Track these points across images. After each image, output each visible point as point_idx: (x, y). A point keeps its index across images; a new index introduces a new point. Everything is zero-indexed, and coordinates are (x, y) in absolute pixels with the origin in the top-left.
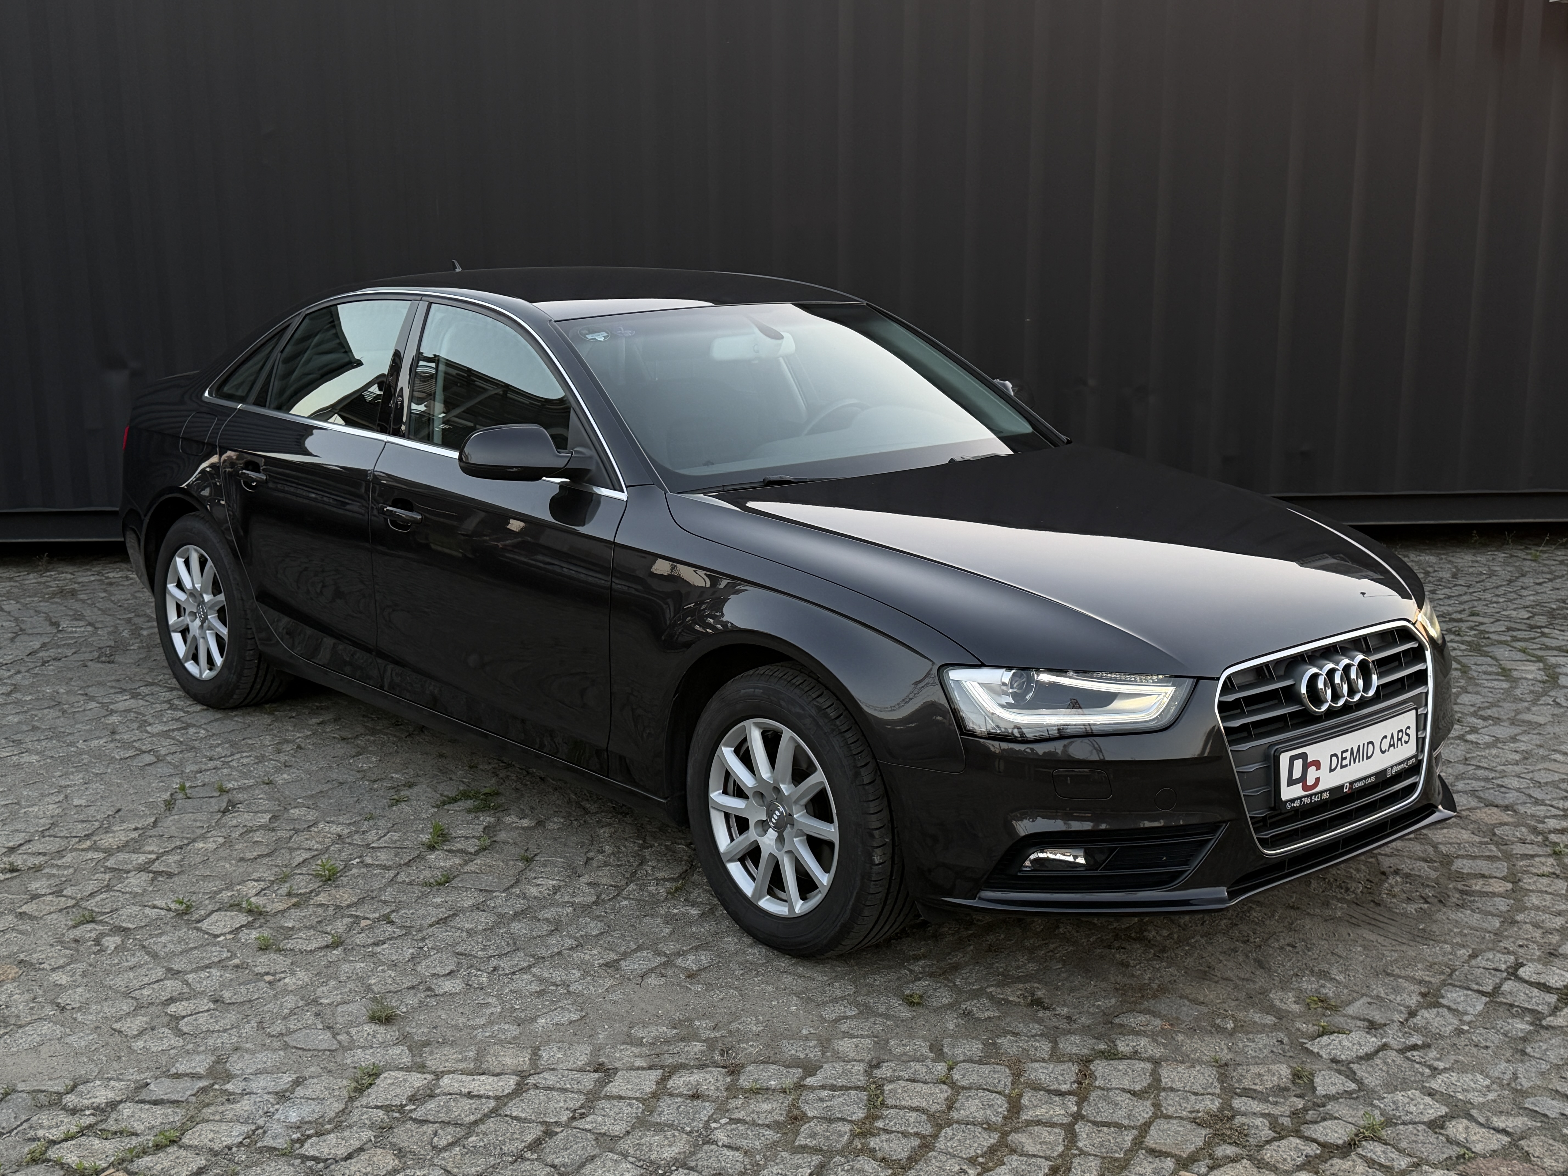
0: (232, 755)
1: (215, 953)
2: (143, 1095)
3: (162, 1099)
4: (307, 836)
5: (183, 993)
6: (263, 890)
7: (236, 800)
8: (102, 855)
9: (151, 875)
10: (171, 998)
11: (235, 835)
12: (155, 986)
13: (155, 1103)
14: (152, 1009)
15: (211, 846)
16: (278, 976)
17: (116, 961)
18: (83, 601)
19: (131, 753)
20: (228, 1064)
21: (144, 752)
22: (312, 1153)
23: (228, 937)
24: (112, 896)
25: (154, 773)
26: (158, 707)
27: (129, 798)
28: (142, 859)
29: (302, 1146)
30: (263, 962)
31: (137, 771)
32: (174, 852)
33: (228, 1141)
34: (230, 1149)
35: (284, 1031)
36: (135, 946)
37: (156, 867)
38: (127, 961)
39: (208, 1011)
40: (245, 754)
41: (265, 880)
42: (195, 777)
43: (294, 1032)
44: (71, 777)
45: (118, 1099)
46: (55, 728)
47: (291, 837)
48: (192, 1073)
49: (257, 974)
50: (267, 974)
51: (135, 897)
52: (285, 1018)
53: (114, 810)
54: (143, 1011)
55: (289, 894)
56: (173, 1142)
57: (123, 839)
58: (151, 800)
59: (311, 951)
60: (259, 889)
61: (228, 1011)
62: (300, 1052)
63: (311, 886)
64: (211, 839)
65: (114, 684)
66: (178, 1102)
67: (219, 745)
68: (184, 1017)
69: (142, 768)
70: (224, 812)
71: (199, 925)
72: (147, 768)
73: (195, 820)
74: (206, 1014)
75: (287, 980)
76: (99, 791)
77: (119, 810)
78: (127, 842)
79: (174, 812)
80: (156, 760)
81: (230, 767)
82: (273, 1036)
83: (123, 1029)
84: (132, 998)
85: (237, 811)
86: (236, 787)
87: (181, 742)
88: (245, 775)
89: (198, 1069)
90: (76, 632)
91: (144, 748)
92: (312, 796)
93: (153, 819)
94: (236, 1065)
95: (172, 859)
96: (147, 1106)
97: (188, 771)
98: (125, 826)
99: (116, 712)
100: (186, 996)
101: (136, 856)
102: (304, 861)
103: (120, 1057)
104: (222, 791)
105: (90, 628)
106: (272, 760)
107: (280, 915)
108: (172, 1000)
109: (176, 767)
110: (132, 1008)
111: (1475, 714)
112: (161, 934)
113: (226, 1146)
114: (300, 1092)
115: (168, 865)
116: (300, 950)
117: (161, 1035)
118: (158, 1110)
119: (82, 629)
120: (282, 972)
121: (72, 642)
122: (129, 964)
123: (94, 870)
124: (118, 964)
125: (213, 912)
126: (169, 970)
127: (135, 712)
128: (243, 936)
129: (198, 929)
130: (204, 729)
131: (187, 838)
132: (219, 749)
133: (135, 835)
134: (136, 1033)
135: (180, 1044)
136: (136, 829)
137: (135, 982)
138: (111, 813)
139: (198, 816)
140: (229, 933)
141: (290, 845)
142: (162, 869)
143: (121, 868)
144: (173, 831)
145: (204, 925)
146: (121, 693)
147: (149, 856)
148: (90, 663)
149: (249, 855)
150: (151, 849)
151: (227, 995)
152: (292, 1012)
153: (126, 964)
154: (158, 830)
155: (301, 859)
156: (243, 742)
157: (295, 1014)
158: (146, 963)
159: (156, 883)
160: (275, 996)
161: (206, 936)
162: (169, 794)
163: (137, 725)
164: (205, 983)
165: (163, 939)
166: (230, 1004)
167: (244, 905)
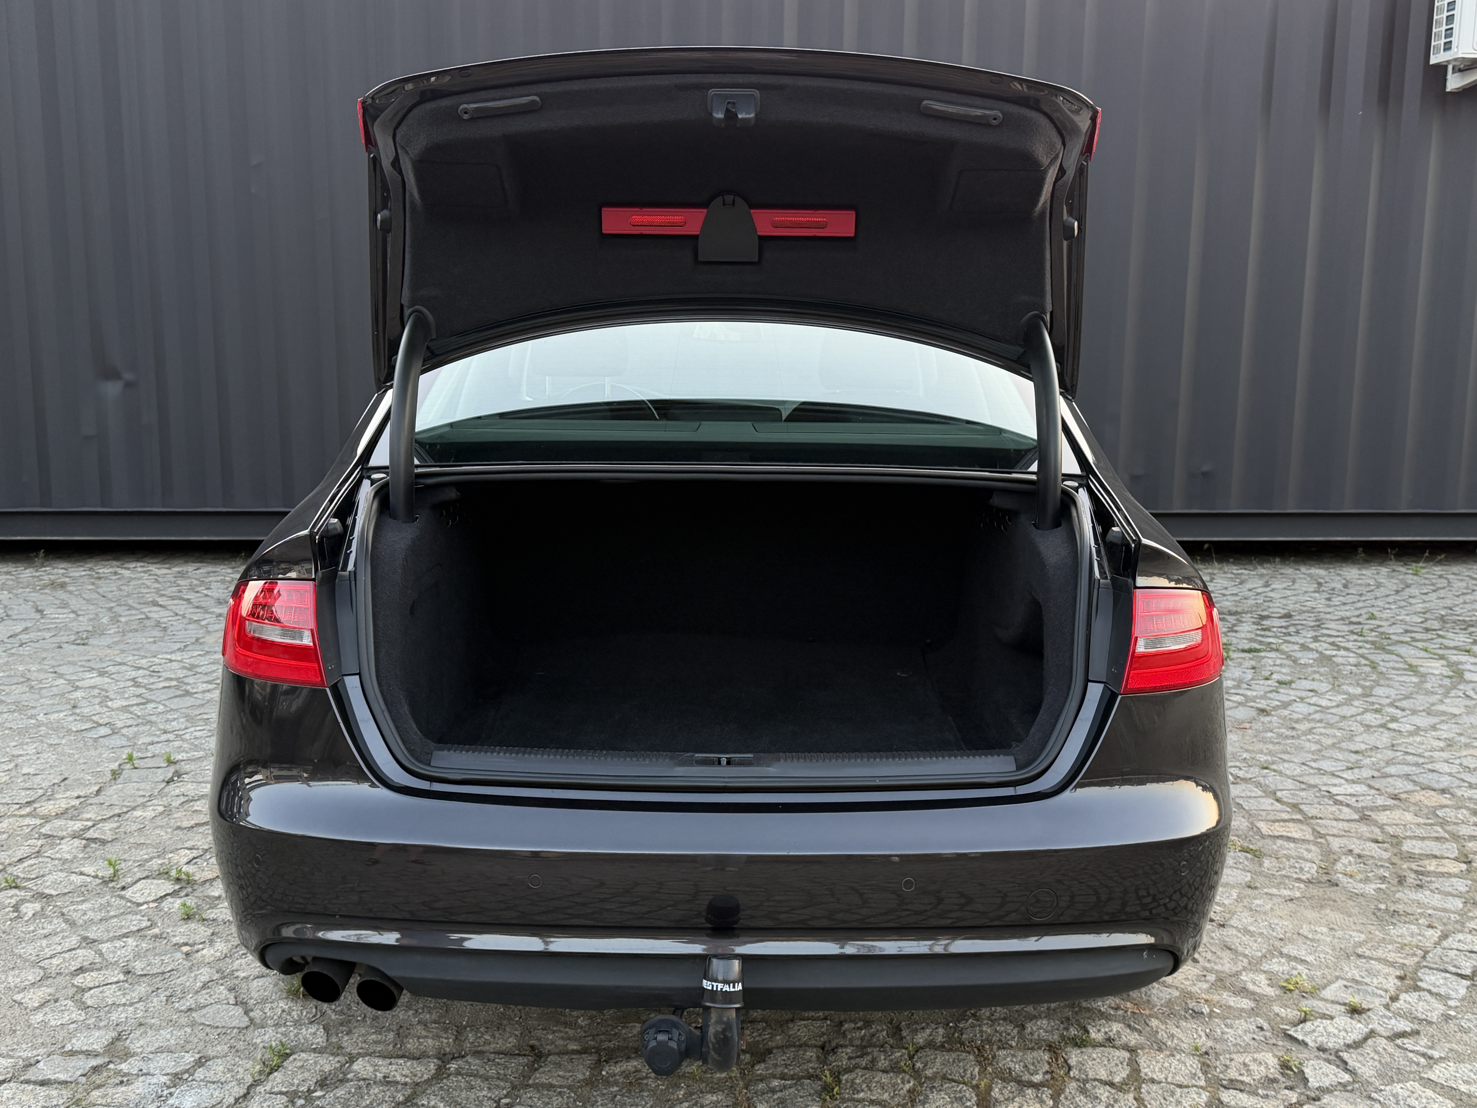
0: (186, 728)
1: (135, 922)
2: (30, 1075)
3: (50, 1079)
5: (95, 964)
6: (194, 858)
7: (182, 771)
8: (38, 822)
9: (84, 842)
10: (81, 968)
11: (176, 803)
12: (66, 955)
13: (43, 1083)
14: (59, 979)
15: (149, 813)
16: (196, 947)
17: (32, 928)
18: (71, 592)
19: (88, 725)
20: (128, 1041)
21: (101, 725)
23: (152, 905)
24: (40, 862)
25: (107, 744)
26: (122, 685)
27: (78, 767)
28: (78, 825)
30: (183, 932)
31: (91, 743)
32: (111, 820)
35: (193, 1006)
36: (55, 912)
37: (91, 834)
38: (43, 928)
39: (117, 982)
41: (198, 849)
42: (146, 749)
43: (205, 1007)
44: (25, 747)
46: (19, 702)
48: (87, 1051)
49: (175, 945)
50: (186, 944)
51: (63, 864)
52: (197, 992)
53: (61, 778)
54: (49, 982)
57: (63, 806)
58: (99, 770)
60: (191, 857)
61: (138, 983)
62: (208, 1029)
64: (151, 808)
65: (83, 663)
66: (65, 1082)
67: (175, 719)
68: (90, 989)
69: (96, 740)
70: (168, 782)
71: (123, 893)
72: (101, 740)
73: (138, 790)
74: (114, 986)
75: (204, 952)
76: (49, 760)
77: (65, 779)
78: (67, 809)
79: (119, 781)
80: (110, 732)
81: (182, 740)
82: (181, 1011)
83: (23, 1001)
84: (41, 967)
85: (181, 781)
86: (185, 758)
87: (138, 717)
88: (196, 748)
89: (95, 1046)
90: (58, 618)
91: (101, 721)
93: (96, 788)
94: (137, 1043)
95: (108, 826)
96: (32, 1086)
97: (140, 743)
98: (68, 794)
99: (81, 688)
100: (98, 966)
101: (73, 823)
103: (15, 1031)
104: (170, 762)
105: (72, 615)
107: (208, 884)
108: (81, 970)
109: (129, 739)
110: (38, 978)
111: (1392, 705)
112: (83, 901)
114: (201, 1073)
115: (103, 833)
116: (223, 920)
117: (63, 1008)
118: (42, 1092)
119: (65, 616)
120: (201, 943)
121: (53, 626)
122: (45, 931)
123: (28, 837)
124: (33, 931)
125: (140, 879)
126: (85, 938)
127: (99, 689)
128: (165, 905)
129: (122, 897)
130: (163, 704)
131: (127, 807)
132: (174, 723)
133: (76, 802)
134: (36, 1005)
135: (82, 1018)
136: (78, 797)
137: (47, 950)
138: (56, 781)
139: (142, 785)
140: (152, 901)
142: (96, 836)
143: (55, 834)
144: (115, 799)
145: (128, 893)
146: (89, 671)
147: (86, 823)
148: (65, 646)
149: (185, 824)
150: (88, 816)
151: (139, 966)
152: (205, 986)
153: (42, 932)
154: (100, 799)
156: (199, 717)
157: (208, 988)
158: (62, 931)
159: (88, 849)
160: (190, 968)
161: (129, 904)
162: (117, 764)
163: (98, 700)
164: (119, 953)
165: (84, 906)
166: (142, 975)
167: (173, 873)
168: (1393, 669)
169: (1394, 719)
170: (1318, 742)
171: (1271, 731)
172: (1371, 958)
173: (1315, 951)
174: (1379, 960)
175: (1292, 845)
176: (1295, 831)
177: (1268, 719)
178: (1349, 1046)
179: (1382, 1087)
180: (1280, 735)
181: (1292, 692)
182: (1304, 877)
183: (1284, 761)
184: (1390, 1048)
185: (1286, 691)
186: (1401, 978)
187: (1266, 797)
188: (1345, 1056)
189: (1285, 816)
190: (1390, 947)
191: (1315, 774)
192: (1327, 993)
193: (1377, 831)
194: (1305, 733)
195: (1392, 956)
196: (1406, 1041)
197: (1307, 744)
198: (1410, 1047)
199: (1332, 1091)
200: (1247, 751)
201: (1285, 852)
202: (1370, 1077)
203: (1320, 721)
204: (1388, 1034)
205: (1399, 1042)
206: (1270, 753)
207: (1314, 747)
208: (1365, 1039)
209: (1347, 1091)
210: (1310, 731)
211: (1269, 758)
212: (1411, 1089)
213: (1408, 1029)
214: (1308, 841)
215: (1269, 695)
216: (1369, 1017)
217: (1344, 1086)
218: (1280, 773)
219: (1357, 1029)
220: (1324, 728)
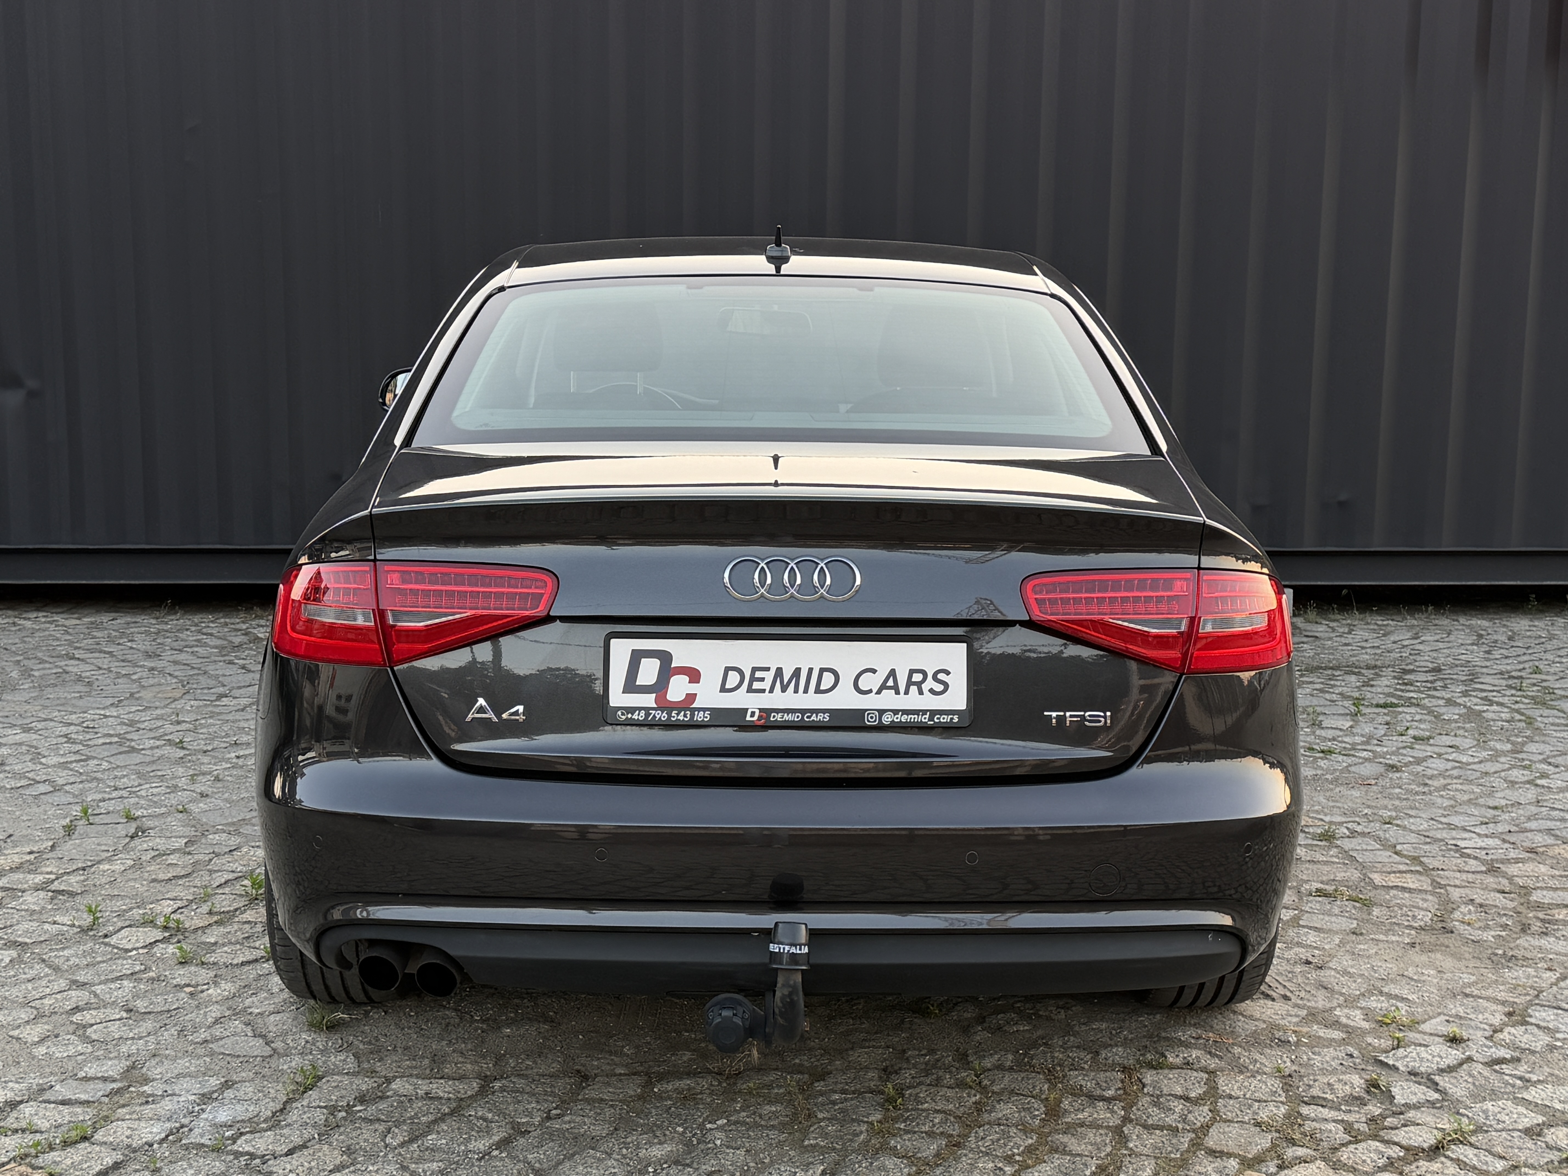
0: (140, 785)
1: (126, 966)
2: (47, 1096)
3: (70, 1099)
4: (230, 860)
5: (91, 1004)
6: (179, 908)
7: (145, 827)
9: (50, 894)
10: (77, 1007)
11: (146, 857)
12: (58, 996)
13: (63, 1103)
14: (55, 1018)
15: (118, 867)
16: (199, 988)
17: (12, 973)
19: (23, 782)
20: (145, 1069)
21: (39, 782)
22: (247, 1149)
23: (141, 951)
24: (5, 913)
25: (50, 801)
26: (53, 741)
27: (23, 824)
28: (39, 879)
29: (234, 1143)
30: (181, 975)
31: (31, 798)
32: (75, 873)
33: (149, 1138)
34: (151, 1145)
35: (209, 1038)
36: (34, 959)
37: (56, 886)
38: (25, 973)
39: (120, 1019)
40: (154, 785)
41: (182, 900)
42: (98, 806)
43: (221, 1039)
45: (18, 1099)
47: (211, 860)
48: (103, 1077)
49: (176, 986)
50: (188, 985)
51: (31, 915)
52: (209, 1027)
53: (6, 834)
54: (45, 1020)
55: (210, 913)
56: (85, 1139)
57: (17, 860)
58: (47, 826)
59: (237, 964)
60: (176, 906)
61: (143, 1020)
62: (229, 1058)
63: (235, 905)
64: (119, 862)
66: (88, 1102)
67: (124, 776)
68: (92, 1025)
69: (36, 797)
70: (132, 837)
71: (107, 940)
72: (42, 796)
73: (98, 844)
74: (118, 1022)
75: (210, 991)
77: (10, 836)
78: (21, 864)
79: (73, 837)
80: (51, 789)
81: (138, 796)
82: (197, 1043)
83: (21, 1036)
84: (31, 1007)
85: (146, 836)
86: (145, 814)
87: (81, 774)
88: (155, 804)
89: (111, 1073)
91: (38, 778)
92: (233, 824)
93: (50, 843)
94: (154, 1070)
95: (73, 879)
96: (53, 1105)
97: (89, 799)
98: (18, 850)
100: (95, 1006)
101: (32, 876)
102: (226, 883)
103: (18, 1063)
104: (130, 818)
106: (185, 790)
107: (200, 932)
108: (77, 1009)
109: (75, 796)
110: (32, 1017)
111: (1545, 761)
112: (63, 949)
113: (146, 1143)
114: (229, 1094)
115: (70, 885)
116: (225, 963)
117: (66, 1042)
118: (66, 1110)
120: (205, 984)
122: (28, 976)
124: (14, 976)
125: (123, 928)
126: (74, 982)
127: (27, 745)
128: (158, 950)
129: (106, 944)
130: (107, 761)
131: (91, 861)
132: (125, 780)
133: (30, 857)
134: (37, 1040)
135: (89, 1051)
136: (31, 853)
137: (34, 993)
139: (103, 840)
140: (142, 948)
141: (208, 867)
142: (62, 888)
143: (15, 887)
144: (74, 853)
145: (113, 940)
146: (10, 727)
147: (47, 876)
149: (162, 877)
150: (49, 870)
151: (141, 1005)
152: (217, 1021)
153: (24, 976)
154: (58, 853)
155: (223, 880)
156: (152, 774)
157: (221, 1023)
158: (47, 975)
159: (56, 901)
160: (197, 1007)
161: (116, 951)
162: (68, 820)
163: (29, 757)
164: (116, 993)
165: (66, 953)
166: (145, 1013)
167: (160, 921)
168: (1552, 724)
169: (1544, 775)
170: (1453, 798)
171: (1400, 788)
172: (1480, 998)
173: (1419, 991)
174: (1488, 999)
175: (1407, 895)
176: (1411, 882)
177: (1398, 775)
178: (1442, 1071)
179: (1473, 1105)
180: (1408, 791)
181: (1429, 748)
182: (1416, 925)
183: (1411, 816)
184: (1486, 1072)
185: (1423, 747)
186: (1510, 1014)
187: (1385, 849)
188: (1437, 1078)
189: (1402, 868)
190: (1502, 988)
191: (1444, 829)
192: (1426, 1027)
193: (1505, 882)
194: (1437, 790)
195: (1502, 996)
196: (1504, 1066)
197: (1439, 800)
198: (1507, 1072)
199: (1419, 1107)
200: (1369, 807)
201: (1399, 901)
202: (1462, 1097)
203: (1459, 777)
204: (1486, 1060)
205: (1497, 1067)
206: (1396, 809)
207: (1446, 803)
208: (1461, 1064)
209: (1436, 1108)
210: (1445, 787)
211: (1394, 814)
212: (1503, 1106)
213: (1508, 1056)
214: (1426, 891)
215: (1401, 751)
216: (1467, 1046)
217: (1432, 1104)
218: (1404, 828)
219: (1454, 1055)
220: (1461, 784)
